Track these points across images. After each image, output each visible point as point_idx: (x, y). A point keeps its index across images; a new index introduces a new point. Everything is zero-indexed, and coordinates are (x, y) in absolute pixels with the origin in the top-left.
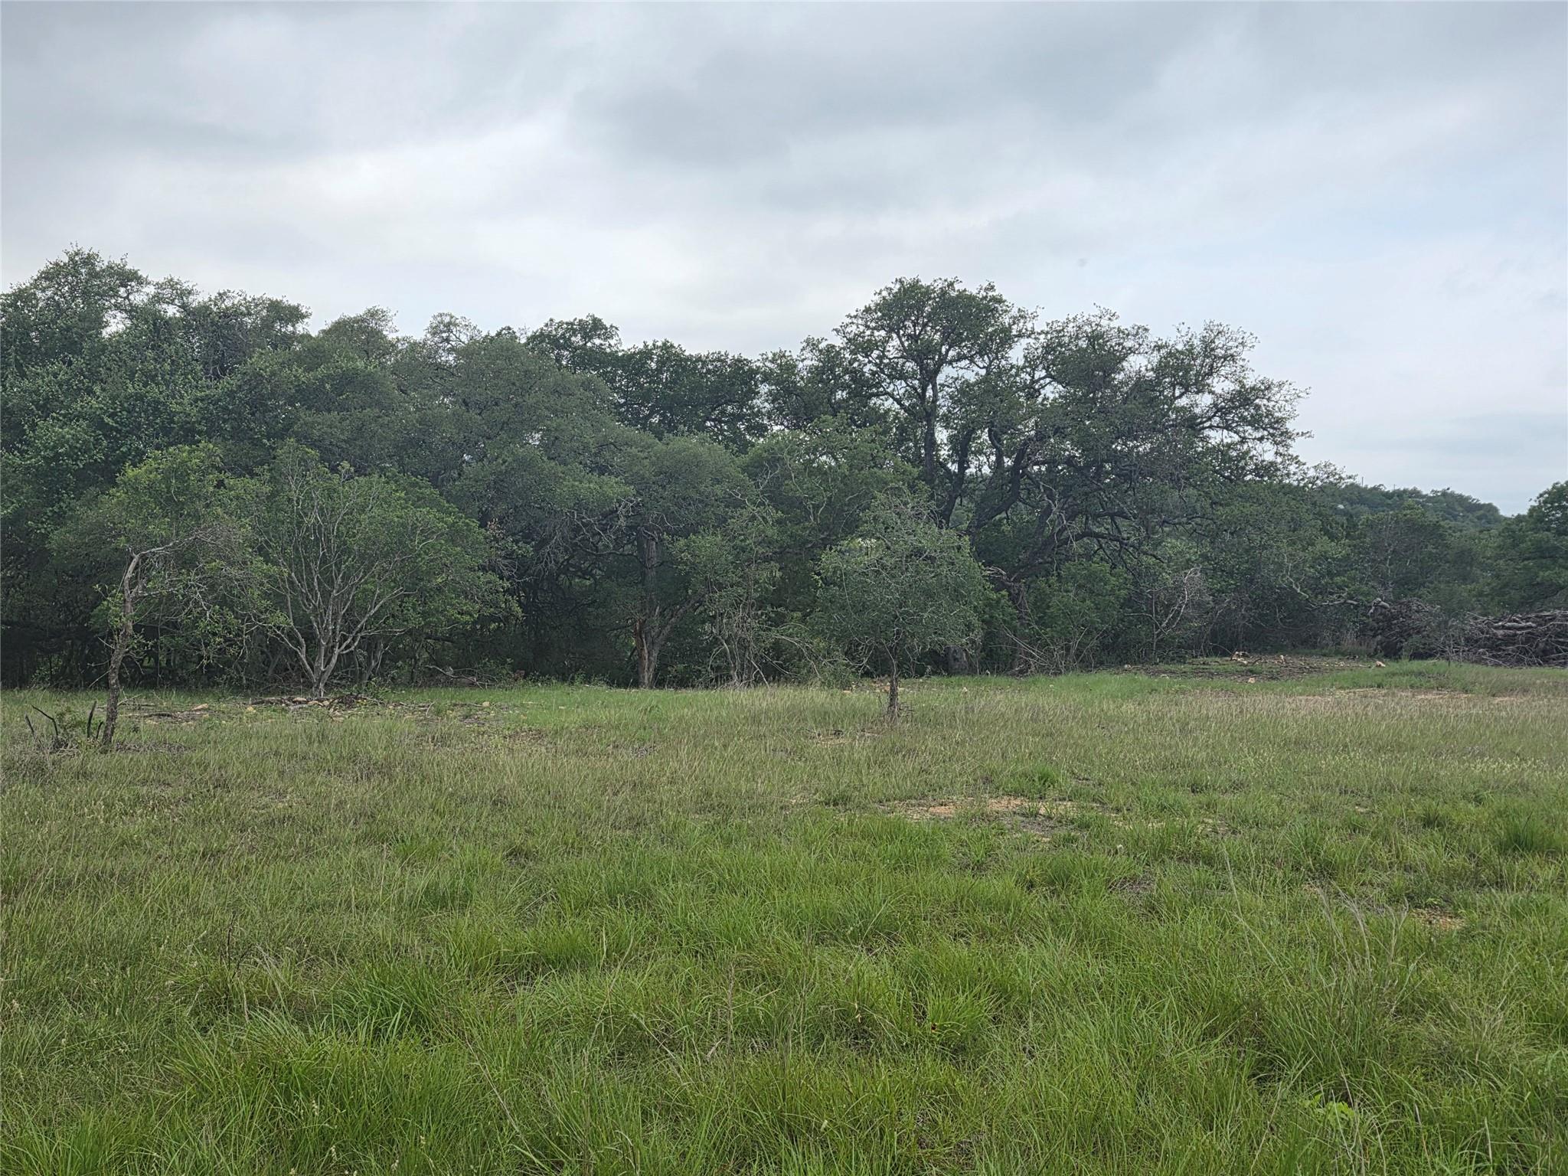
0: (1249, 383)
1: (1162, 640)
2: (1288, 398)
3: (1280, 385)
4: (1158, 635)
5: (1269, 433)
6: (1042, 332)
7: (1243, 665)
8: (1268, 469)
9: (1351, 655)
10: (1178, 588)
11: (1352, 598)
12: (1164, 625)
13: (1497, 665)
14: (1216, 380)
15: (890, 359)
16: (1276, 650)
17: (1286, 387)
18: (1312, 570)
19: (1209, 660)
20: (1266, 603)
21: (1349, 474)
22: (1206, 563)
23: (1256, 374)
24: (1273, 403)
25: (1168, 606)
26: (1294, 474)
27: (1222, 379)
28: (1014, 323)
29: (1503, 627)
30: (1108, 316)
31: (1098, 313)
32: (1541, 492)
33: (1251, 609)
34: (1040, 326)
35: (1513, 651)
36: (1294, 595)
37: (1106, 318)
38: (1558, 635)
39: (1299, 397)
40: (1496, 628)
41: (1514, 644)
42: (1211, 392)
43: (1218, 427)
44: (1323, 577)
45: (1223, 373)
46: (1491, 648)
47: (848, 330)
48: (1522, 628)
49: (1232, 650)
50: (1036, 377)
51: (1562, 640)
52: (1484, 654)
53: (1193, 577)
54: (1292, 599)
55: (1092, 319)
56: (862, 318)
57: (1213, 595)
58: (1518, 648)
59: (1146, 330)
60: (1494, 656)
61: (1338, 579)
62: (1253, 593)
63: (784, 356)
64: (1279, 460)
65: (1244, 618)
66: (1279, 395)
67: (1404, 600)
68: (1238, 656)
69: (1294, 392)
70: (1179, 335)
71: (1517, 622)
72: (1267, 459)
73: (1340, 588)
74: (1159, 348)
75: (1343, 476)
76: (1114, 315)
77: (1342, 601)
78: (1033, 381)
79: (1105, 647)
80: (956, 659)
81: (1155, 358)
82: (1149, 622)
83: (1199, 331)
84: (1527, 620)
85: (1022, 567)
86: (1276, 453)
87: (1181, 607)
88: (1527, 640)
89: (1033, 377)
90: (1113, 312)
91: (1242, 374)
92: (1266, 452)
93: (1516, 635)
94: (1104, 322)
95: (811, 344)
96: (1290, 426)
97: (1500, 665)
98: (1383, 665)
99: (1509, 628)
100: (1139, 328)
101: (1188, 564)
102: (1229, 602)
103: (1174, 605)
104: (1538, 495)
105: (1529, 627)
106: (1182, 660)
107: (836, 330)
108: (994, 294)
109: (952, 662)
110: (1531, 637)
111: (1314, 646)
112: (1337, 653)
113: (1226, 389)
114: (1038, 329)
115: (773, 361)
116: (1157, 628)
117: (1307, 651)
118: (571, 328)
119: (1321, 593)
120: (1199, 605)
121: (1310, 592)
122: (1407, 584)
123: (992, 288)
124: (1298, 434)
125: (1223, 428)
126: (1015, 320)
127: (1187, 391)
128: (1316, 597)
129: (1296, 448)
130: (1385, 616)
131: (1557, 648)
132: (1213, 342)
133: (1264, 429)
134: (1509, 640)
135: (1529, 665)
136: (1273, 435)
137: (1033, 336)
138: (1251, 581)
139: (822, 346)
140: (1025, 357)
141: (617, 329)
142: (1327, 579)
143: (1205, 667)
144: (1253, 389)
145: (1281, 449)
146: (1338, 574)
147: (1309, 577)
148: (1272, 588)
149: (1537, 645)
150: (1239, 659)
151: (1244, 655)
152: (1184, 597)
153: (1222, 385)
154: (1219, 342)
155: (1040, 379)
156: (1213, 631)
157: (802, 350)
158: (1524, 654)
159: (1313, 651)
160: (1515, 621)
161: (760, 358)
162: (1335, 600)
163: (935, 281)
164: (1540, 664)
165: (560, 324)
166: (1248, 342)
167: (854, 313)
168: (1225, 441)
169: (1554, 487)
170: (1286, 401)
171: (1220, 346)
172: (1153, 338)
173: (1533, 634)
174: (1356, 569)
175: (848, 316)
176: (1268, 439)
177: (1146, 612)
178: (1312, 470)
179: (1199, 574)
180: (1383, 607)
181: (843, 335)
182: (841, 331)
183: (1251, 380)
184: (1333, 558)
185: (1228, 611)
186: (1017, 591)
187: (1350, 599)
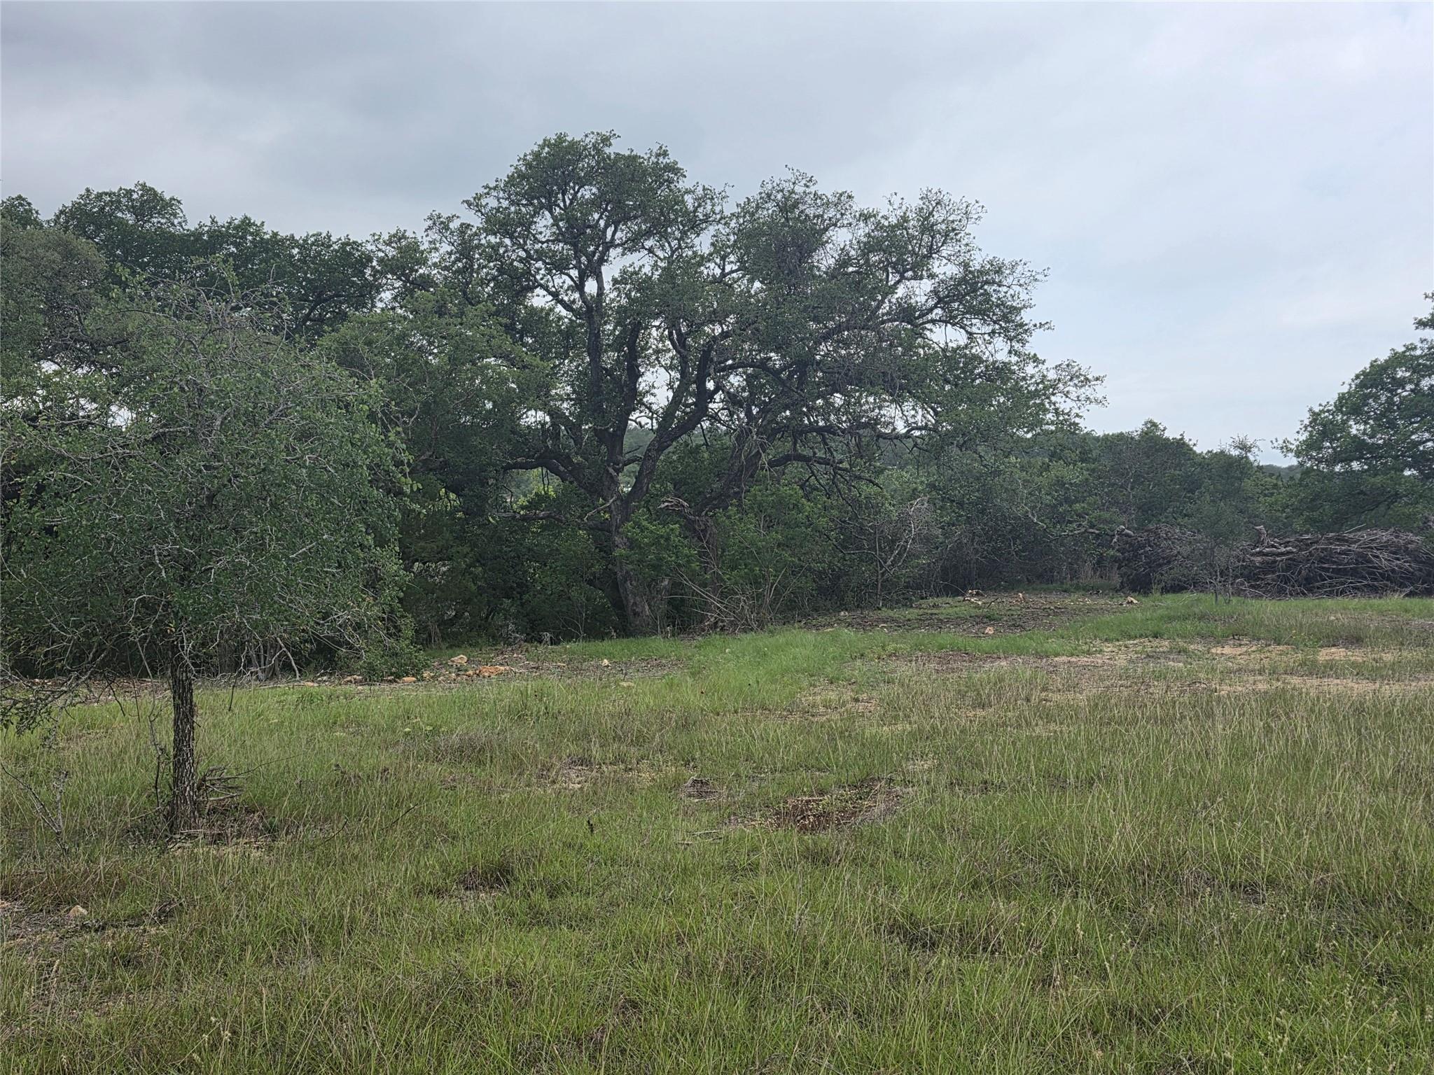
0: (976, 265)
1: (887, 580)
2: (1022, 282)
3: (1013, 267)
4: (883, 574)
5: (1001, 327)
6: (733, 215)
7: (978, 607)
8: (1002, 371)
9: (1094, 590)
10: (904, 521)
11: (1092, 526)
12: (889, 563)
13: (1259, 597)
14: (937, 263)
15: (543, 243)
16: (1011, 586)
17: (1019, 269)
18: (1049, 497)
19: (939, 601)
20: (1000, 536)
21: (1096, 375)
22: (934, 493)
23: (983, 254)
24: (1005, 289)
25: (893, 542)
26: (1032, 377)
27: (945, 261)
28: (699, 206)
29: (1260, 554)
30: (804, 182)
31: (790, 176)
32: (1357, 372)
33: (983, 543)
34: (730, 208)
35: (1273, 580)
36: (1029, 525)
37: (802, 184)
38: (1321, 560)
39: (1036, 280)
40: (1253, 555)
41: (1273, 572)
42: (932, 276)
43: (940, 321)
44: (1061, 505)
45: (944, 253)
46: (1248, 578)
47: (484, 202)
48: (1282, 554)
49: (965, 589)
50: (728, 269)
51: (1326, 566)
52: (1242, 584)
53: (920, 507)
54: (1027, 529)
55: (785, 185)
56: (504, 191)
57: (942, 528)
58: (1279, 576)
59: (850, 197)
60: (1252, 586)
61: (1077, 506)
62: (985, 524)
63: (404, 237)
64: (1014, 359)
65: (977, 551)
66: (1011, 278)
67: (1151, 527)
68: (972, 595)
69: (1029, 274)
70: (891, 209)
71: (1275, 547)
72: (999, 359)
73: (1079, 515)
74: (865, 217)
75: (1090, 377)
76: (811, 180)
77: (1083, 530)
78: (724, 275)
79: (822, 591)
80: (636, 614)
81: (862, 230)
82: (872, 560)
83: (914, 202)
84: (1287, 544)
85: (715, 499)
86: (1010, 352)
87: (907, 542)
88: (1288, 568)
89: (723, 269)
90: (809, 175)
91: (968, 255)
92: (999, 351)
93: (1275, 562)
94: (799, 189)
95: (440, 224)
96: (1026, 316)
97: (1262, 596)
98: (1135, 601)
99: (1267, 555)
100: (841, 195)
101: (914, 494)
102: (960, 535)
103: (900, 539)
104: (1353, 376)
105: (1289, 553)
106: (907, 603)
107: (467, 202)
108: (666, 160)
109: (631, 618)
110: (1292, 564)
111: (1051, 580)
112: (1078, 588)
113: (949, 274)
114: (727, 213)
115: (388, 243)
116: (882, 567)
117: (1044, 586)
118: (115, 200)
119: (1059, 522)
120: (927, 540)
121: (1047, 521)
122: (1149, 510)
123: (665, 154)
124: (1035, 326)
125: (946, 322)
126: (700, 201)
127: (902, 278)
128: (1055, 527)
129: (1035, 344)
130: (1131, 545)
131: (1321, 575)
132: (931, 214)
133: (995, 322)
134: (1270, 567)
135: (1291, 595)
136: (1006, 330)
137: (723, 222)
138: (983, 512)
139: (454, 225)
140: (713, 244)
141: (179, 202)
142: (1066, 507)
143: (934, 611)
144: (981, 272)
145: (1017, 346)
146: (1077, 501)
147: (1046, 505)
148: (1004, 518)
149: (1300, 573)
150: (974, 602)
151: (978, 594)
152: (910, 531)
153: (944, 269)
154: (938, 216)
155: (732, 272)
156: (944, 569)
157: (426, 230)
158: (1286, 583)
159: (1051, 586)
160: (1273, 546)
161: (370, 238)
162: (1075, 530)
163: (586, 136)
164: (1304, 594)
165: (99, 196)
166: (974, 212)
167: (492, 185)
168: (950, 345)
169: (1372, 366)
170: (1020, 285)
171: (940, 221)
172: (859, 205)
173: (1294, 560)
174: (1096, 494)
175: (486, 187)
176: (1000, 333)
177: (869, 549)
178: (1053, 371)
179: (926, 505)
180: (1127, 535)
181: (479, 211)
182: (477, 206)
183: (978, 261)
184: (1071, 484)
185: (960, 546)
186: (703, 527)
187: (1091, 528)
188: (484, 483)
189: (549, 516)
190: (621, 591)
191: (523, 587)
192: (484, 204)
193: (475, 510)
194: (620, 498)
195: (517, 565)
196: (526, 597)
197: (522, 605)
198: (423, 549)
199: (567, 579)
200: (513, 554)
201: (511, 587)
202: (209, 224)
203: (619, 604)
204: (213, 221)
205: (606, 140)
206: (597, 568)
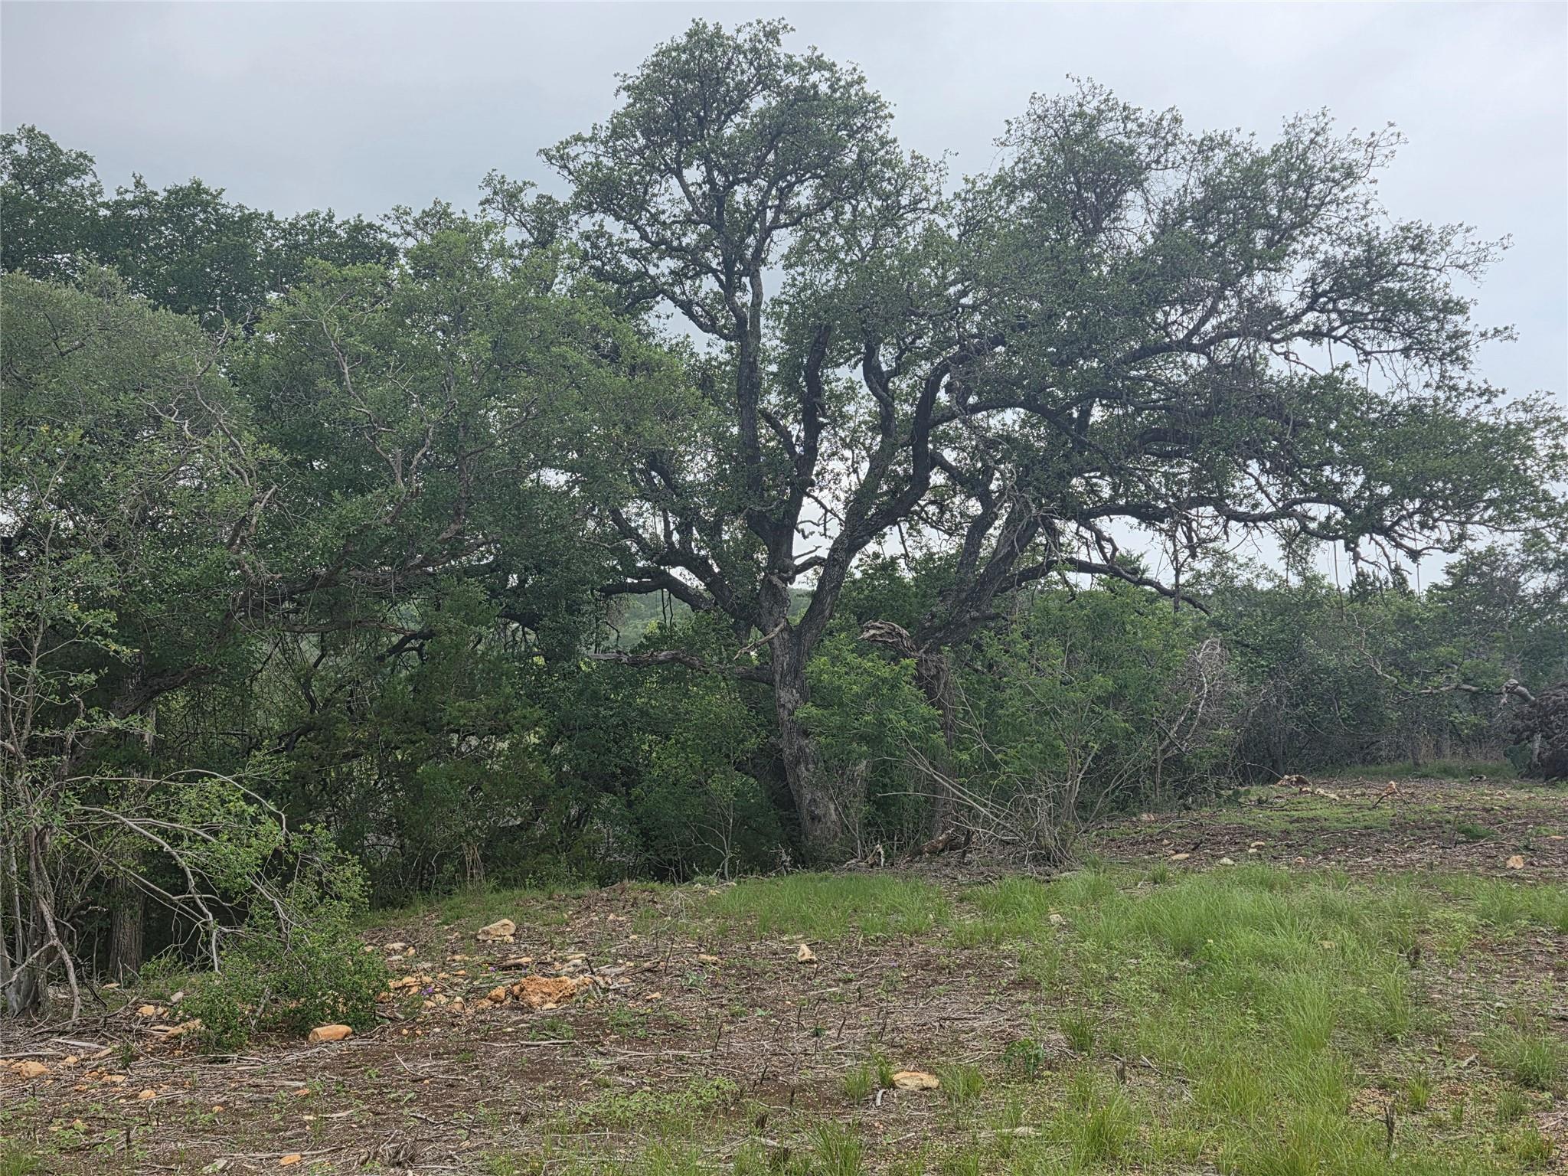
1: (1170, 759)
2: (1462, 260)
3: (1447, 237)
4: (1164, 750)
5: (1417, 341)
12: (1172, 735)
17: (1457, 238)
24: (1432, 274)
25: (1178, 703)
47: (572, 151)
49: (1282, 771)
57: (1249, 681)
61: (1440, 652)
63: (446, 216)
66: (1443, 255)
68: (1294, 783)
73: (1444, 665)
77: (1454, 686)
80: (815, 818)
87: (1199, 704)
95: (505, 194)
102: (1267, 694)
109: (809, 826)
119: (1419, 673)
120: (1225, 700)
128: (1410, 682)
133: (1405, 335)
139: (529, 198)
142: (1419, 653)
144: (1390, 248)
146: (1436, 644)
152: (1201, 688)
156: (1245, 743)
157: (481, 204)
163: (739, 31)
167: (586, 130)
179: (1219, 650)
180: (1518, 694)
181: (565, 167)
182: (562, 157)
183: (1385, 228)
184: (1421, 620)
185: (1264, 709)
186: (933, 672)
187: (1465, 682)
188: (573, 609)
189: (674, 659)
190: (791, 780)
191: (631, 775)
192: (573, 155)
193: (560, 653)
194: (788, 628)
195: (622, 738)
196: (636, 791)
197: (630, 805)
198: (464, 712)
199: (705, 762)
200: (614, 721)
201: (614, 775)
202: (132, 188)
203: (785, 801)
204: (138, 184)
205: (772, 34)
206: (752, 744)
